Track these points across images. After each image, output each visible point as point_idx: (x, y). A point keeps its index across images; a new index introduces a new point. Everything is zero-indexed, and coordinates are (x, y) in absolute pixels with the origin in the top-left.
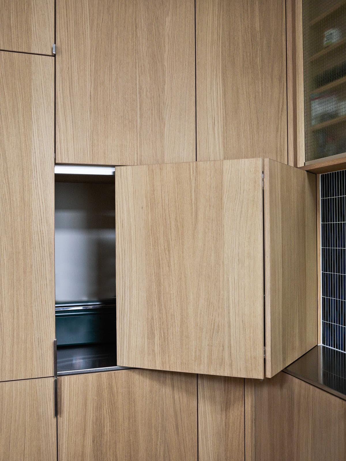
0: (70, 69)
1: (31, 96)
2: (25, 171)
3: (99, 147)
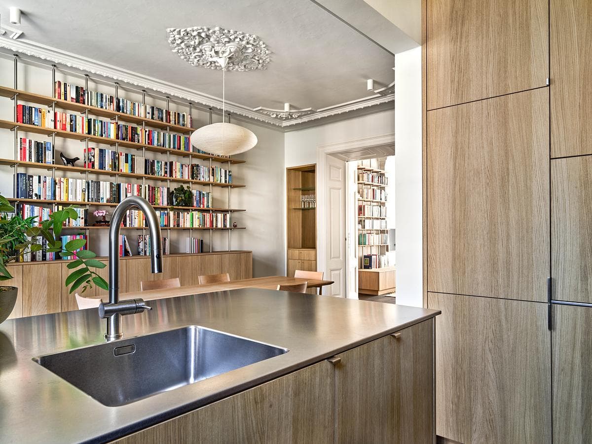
0: (561, 92)
1: (531, 117)
2: (528, 167)
3: (588, 141)
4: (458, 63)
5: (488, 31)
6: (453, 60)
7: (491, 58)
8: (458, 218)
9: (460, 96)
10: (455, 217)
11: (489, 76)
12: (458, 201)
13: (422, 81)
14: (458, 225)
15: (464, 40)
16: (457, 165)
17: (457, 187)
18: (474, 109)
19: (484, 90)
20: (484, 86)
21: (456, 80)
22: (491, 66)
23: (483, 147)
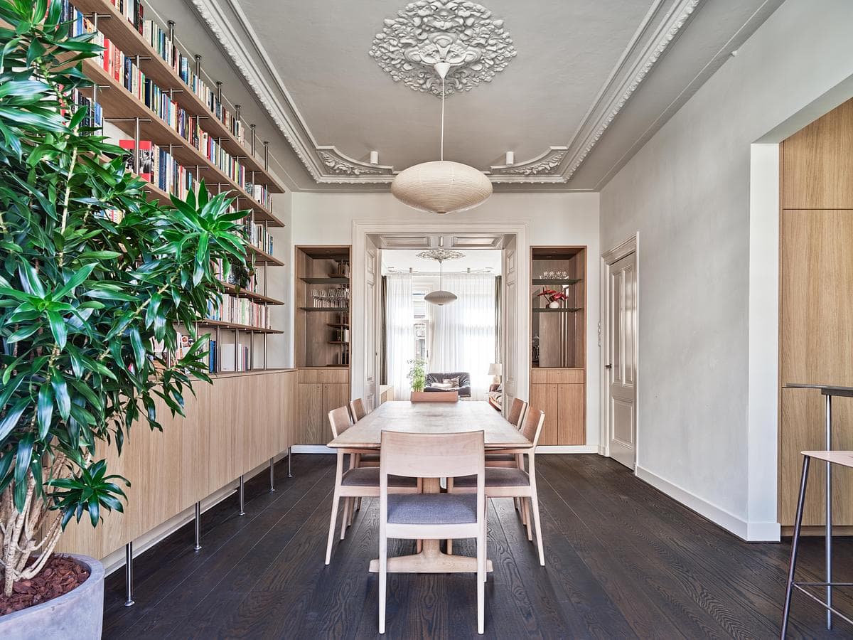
4: (813, 170)
5: (839, 150)
6: (809, 166)
7: (841, 174)
8: (811, 316)
9: (815, 202)
10: (809, 315)
11: (840, 190)
12: (811, 301)
13: (780, 179)
14: (811, 323)
15: (818, 151)
16: (811, 266)
17: (811, 287)
18: (827, 216)
19: (835, 201)
20: (835, 197)
21: (811, 186)
22: (841, 180)
23: (834, 253)
